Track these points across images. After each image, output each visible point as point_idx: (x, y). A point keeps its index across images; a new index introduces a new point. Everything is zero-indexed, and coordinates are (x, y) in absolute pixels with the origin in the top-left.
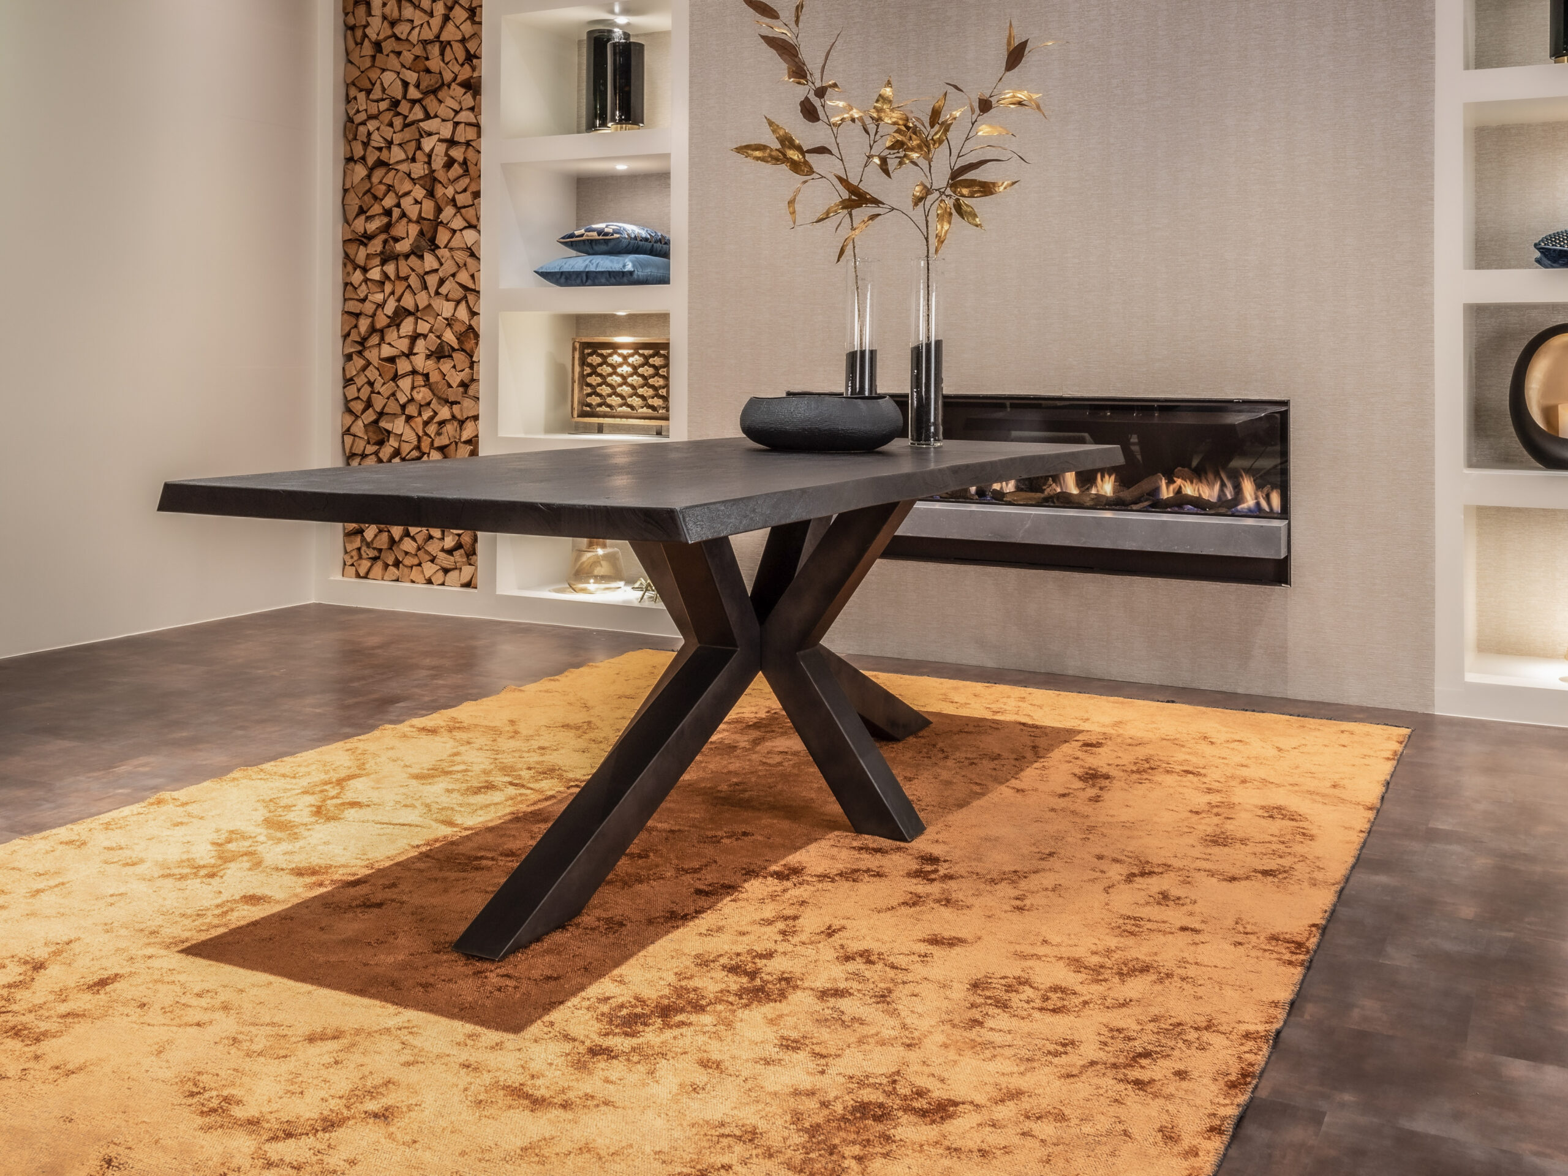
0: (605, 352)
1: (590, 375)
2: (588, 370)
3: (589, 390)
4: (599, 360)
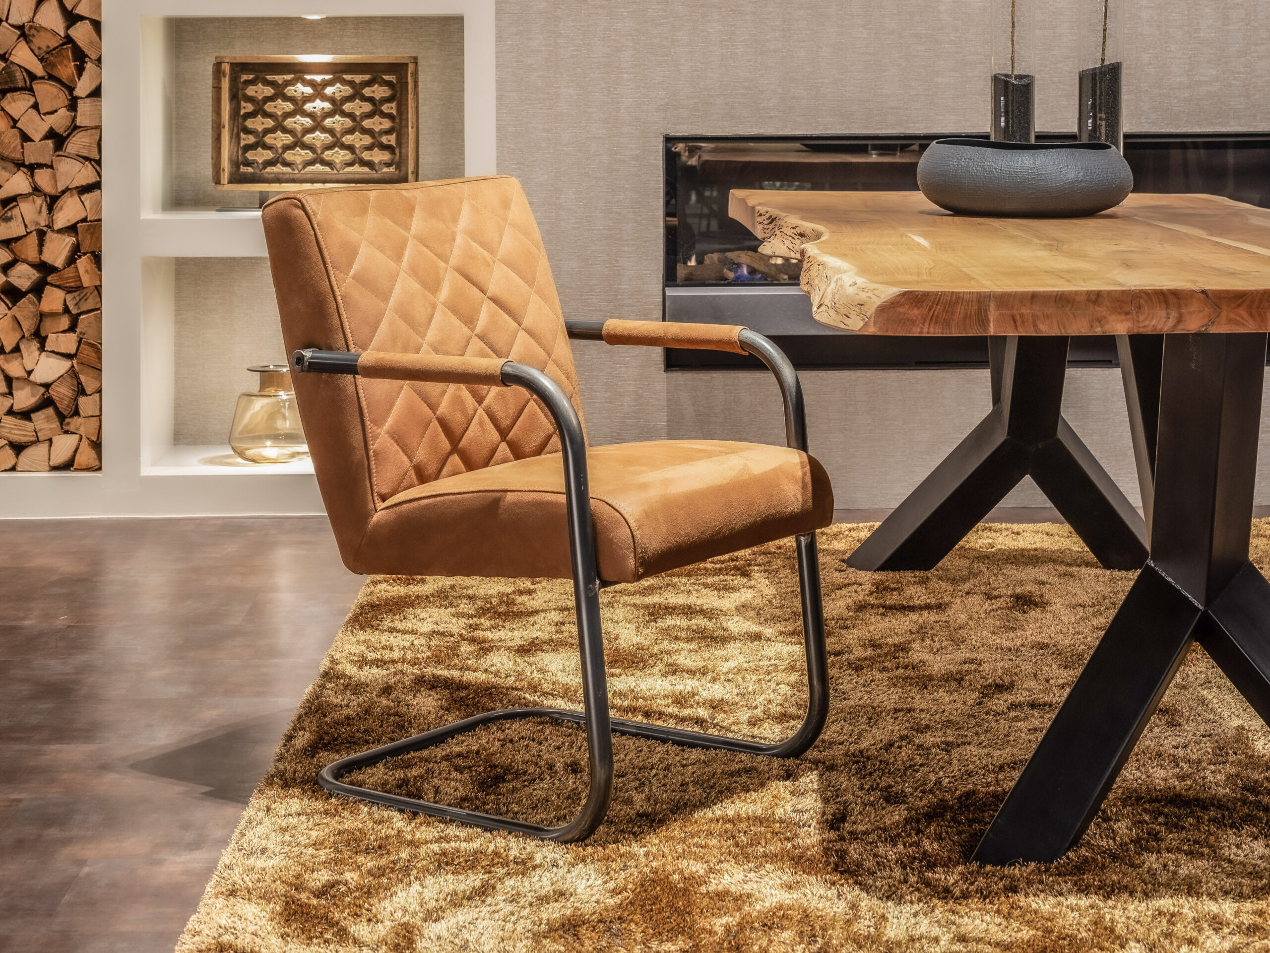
0: (279, 78)
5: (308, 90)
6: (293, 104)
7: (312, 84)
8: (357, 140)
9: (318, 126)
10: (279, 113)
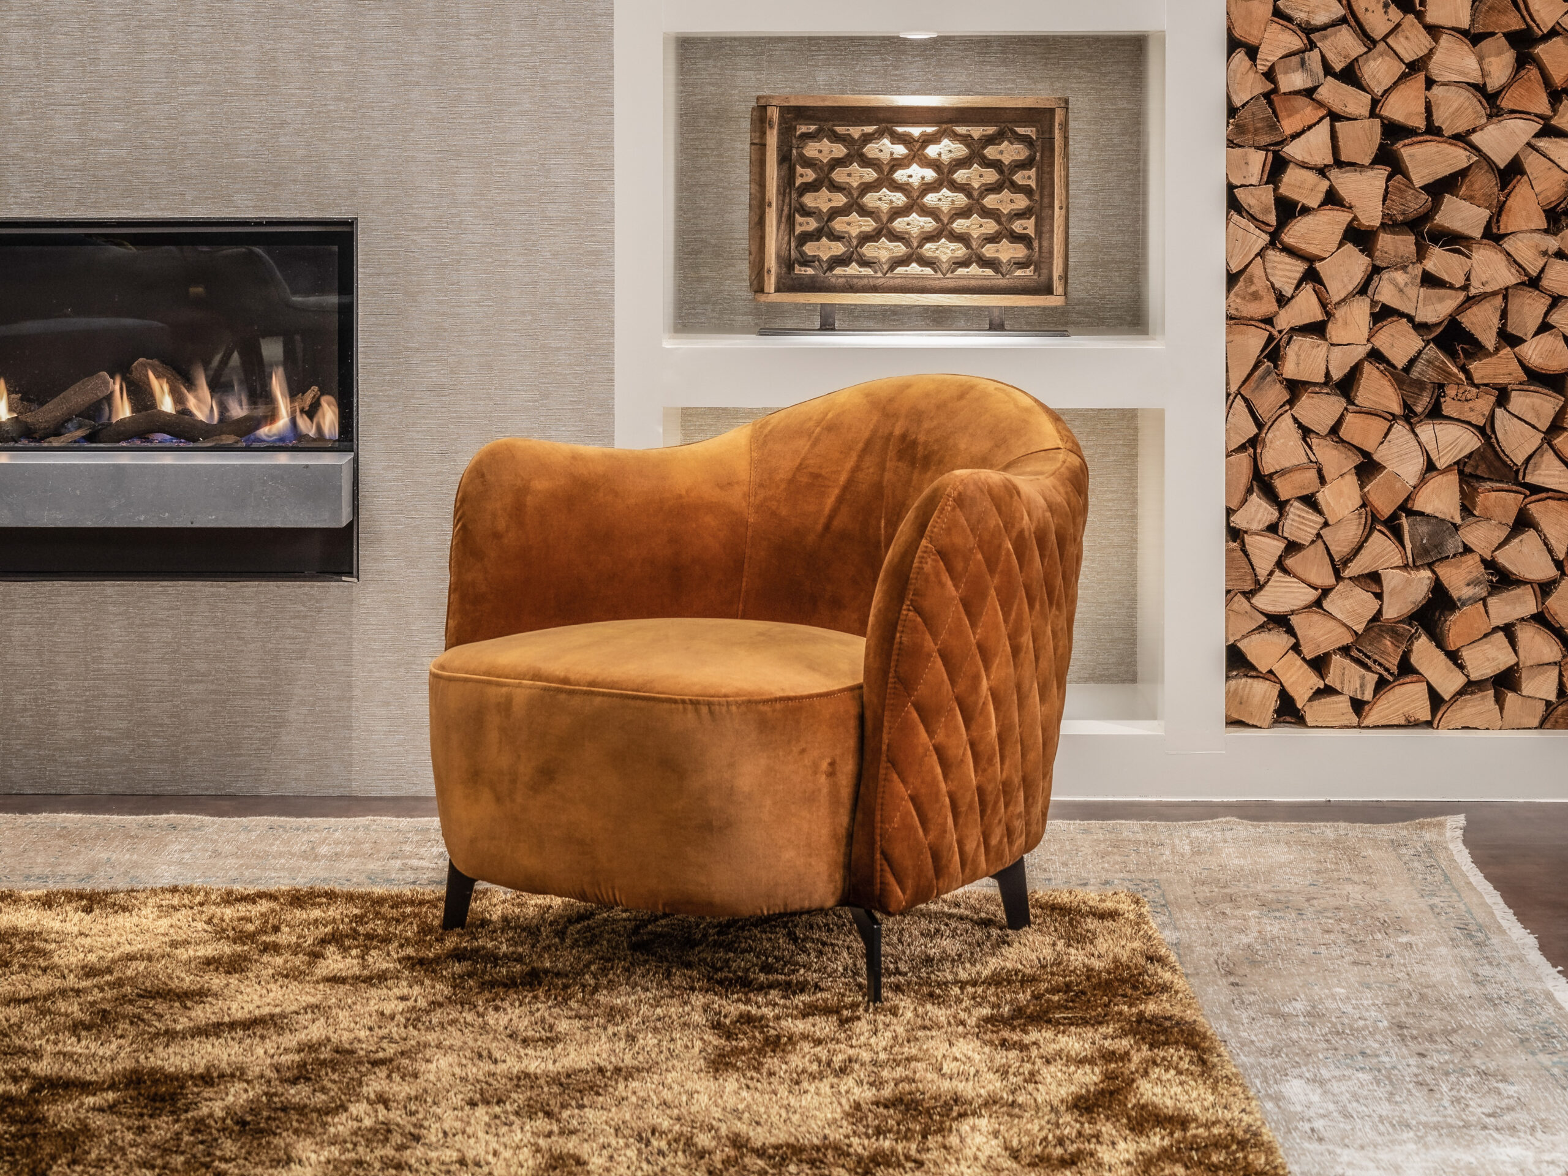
1: (812, 187)
2: (808, 175)
3: (812, 224)
4: (840, 150)
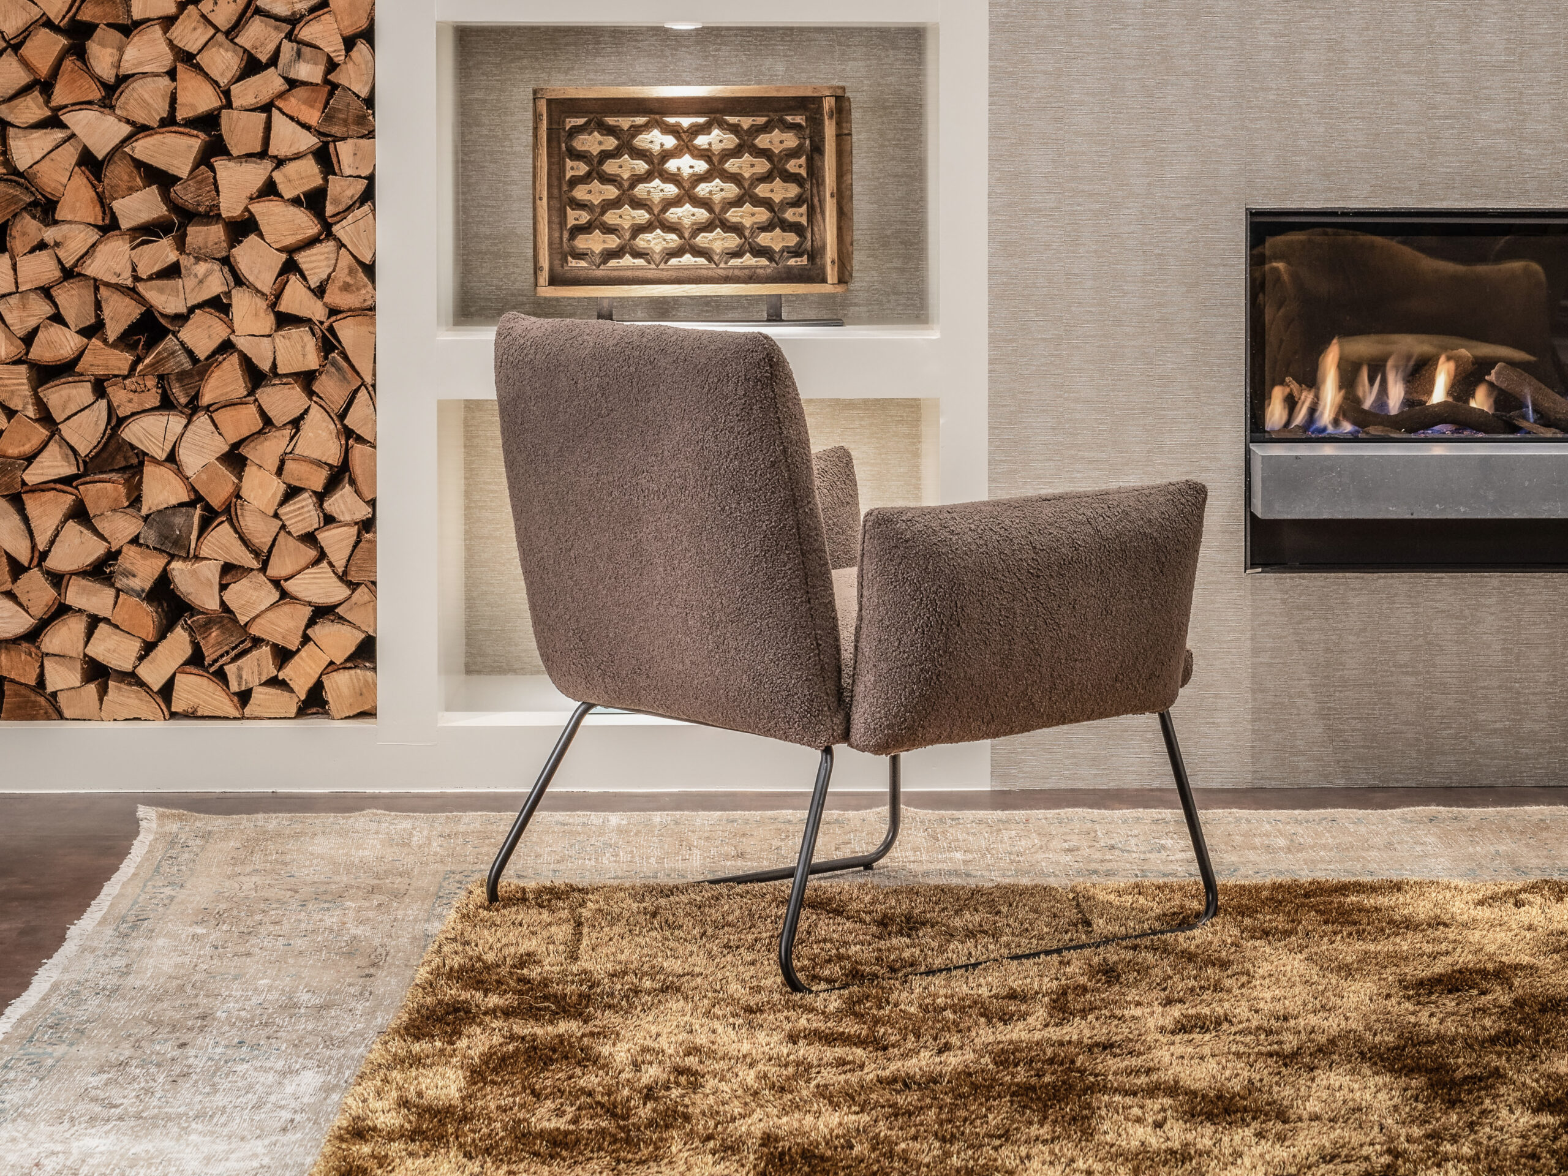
0: (625, 123)
5: (670, 142)
6: (646, 162)
7: (674, 131)
8: (747, 216)
9: (687, 195)
10: (625, 177)
